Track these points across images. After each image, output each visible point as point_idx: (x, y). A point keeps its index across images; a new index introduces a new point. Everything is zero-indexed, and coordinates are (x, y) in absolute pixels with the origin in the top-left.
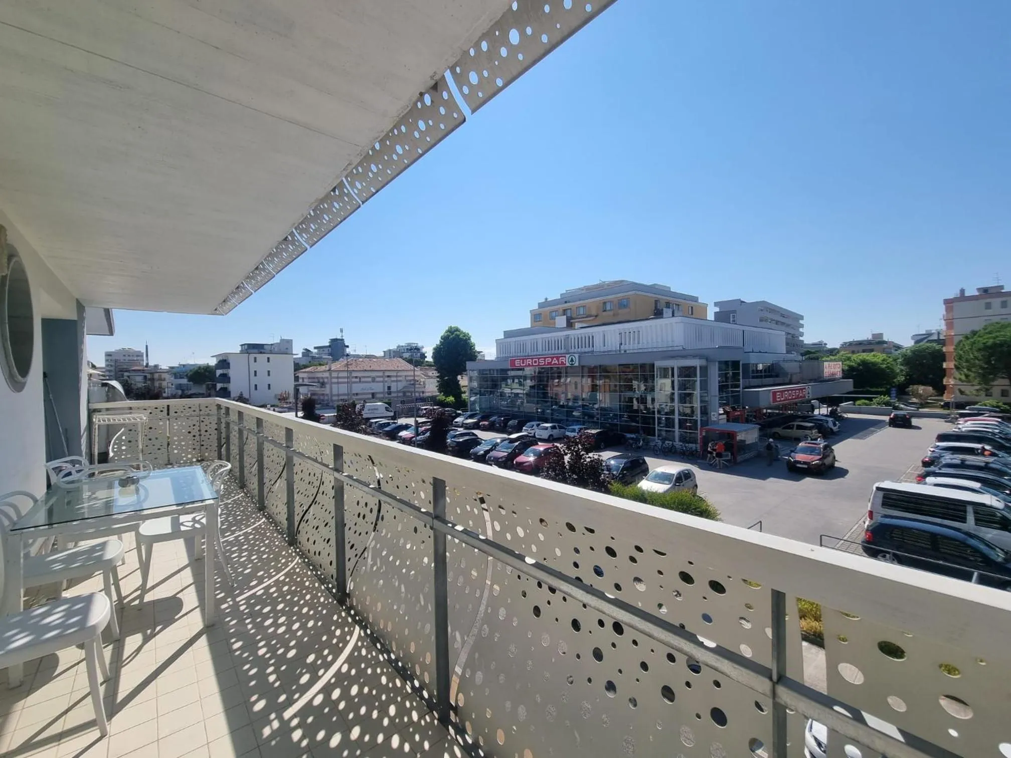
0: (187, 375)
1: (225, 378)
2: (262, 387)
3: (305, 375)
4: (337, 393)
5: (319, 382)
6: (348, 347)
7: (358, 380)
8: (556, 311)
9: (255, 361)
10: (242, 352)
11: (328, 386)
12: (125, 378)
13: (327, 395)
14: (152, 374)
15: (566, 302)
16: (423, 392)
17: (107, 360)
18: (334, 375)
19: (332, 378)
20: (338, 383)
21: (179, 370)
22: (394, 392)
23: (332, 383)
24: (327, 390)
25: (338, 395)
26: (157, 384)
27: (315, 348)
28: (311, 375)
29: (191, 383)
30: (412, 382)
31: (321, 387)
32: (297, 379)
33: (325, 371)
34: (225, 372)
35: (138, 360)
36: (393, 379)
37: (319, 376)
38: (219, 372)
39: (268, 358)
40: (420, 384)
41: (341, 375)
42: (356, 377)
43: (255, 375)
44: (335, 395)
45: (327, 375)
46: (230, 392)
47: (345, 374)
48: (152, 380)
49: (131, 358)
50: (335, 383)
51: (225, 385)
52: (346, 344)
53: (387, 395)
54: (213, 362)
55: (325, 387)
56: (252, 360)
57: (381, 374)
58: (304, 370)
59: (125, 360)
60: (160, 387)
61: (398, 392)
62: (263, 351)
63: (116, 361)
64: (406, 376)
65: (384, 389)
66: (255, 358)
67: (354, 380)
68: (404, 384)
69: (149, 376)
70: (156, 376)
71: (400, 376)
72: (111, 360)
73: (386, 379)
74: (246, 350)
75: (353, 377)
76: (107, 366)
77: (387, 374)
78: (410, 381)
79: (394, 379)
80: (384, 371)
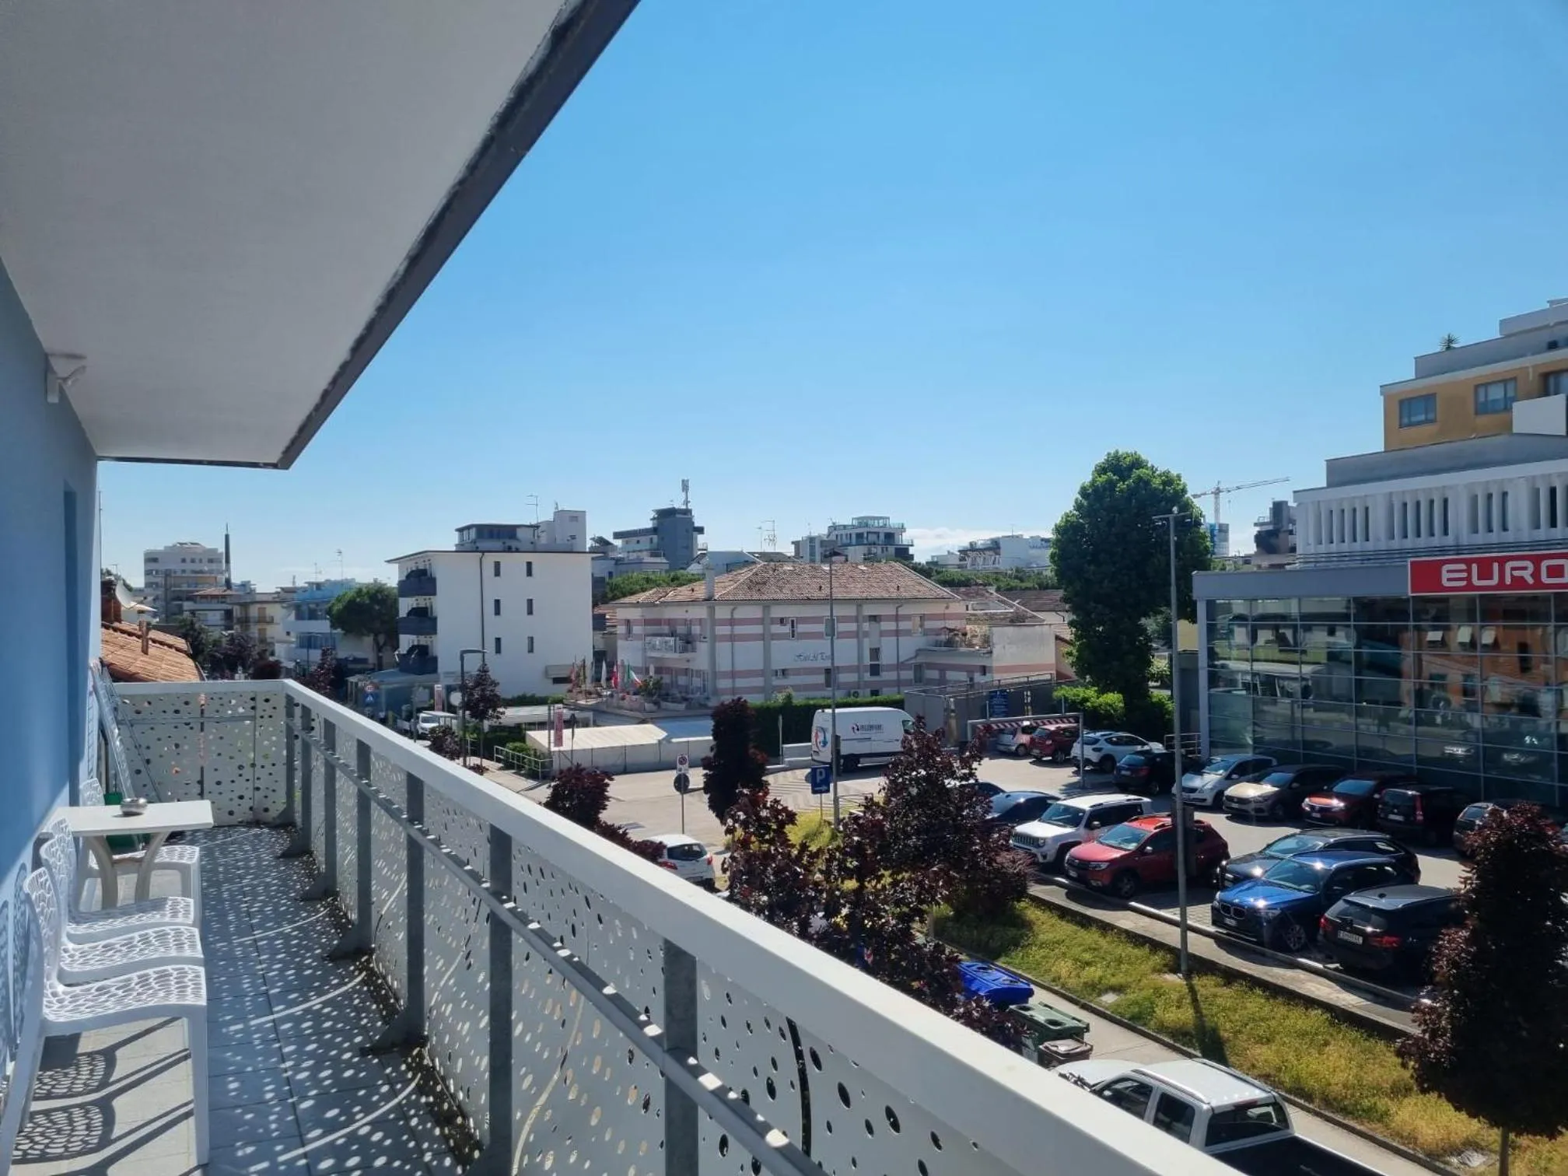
0: (329, 612)
1: (424, 620)
2: (514, 646)
3: (634, 614)
4: (729, 669)
5: (673, 634)
6: (701, 530)
7: (787, 629)
8: (1505, 382)
9: (497, 573)
10: (461, 549)
11: (703, 647)
12: (186, 615)
13: (699, 673)
14: (245, 606)
15: (1553, 346)
16: (984, 670)
17: (148, 573)
18: (722, 613)
19: (715, 622)
20: (732, 638)
21: (307, 595)
22: (890, 668)
23: (715, 639)
24: (700, 659)
25: (733, 675)
26: (254, 631)
27: (617, 535)
28: (653, 614)
29: (339, 630)
30: (943, 637)
31: (684, 650)
32: (599, 622)
33: (694, 602)
34: (422, 605)
35: (211, 572)
36: (887, 626)
37: (673, 616)
38: (405, 605)
39: (529, 564)
40: (971, 645)
41: (742, 613)
42: (782, 621)
43: (497, 612)
44: (725, 675)
45: (701, 612)
46: (435, 659)
47: (756, 612)
48: (245, 621)
49: (196, 567)
50: (724, 638)
51: (423, 640)
52: (697, 525)
53: (867, 676)
54: (391, 578)
55: (694, 650)
56: (489, 570)
57: (850, 611)
58: (627, 600)
59: (184, 571)
60: (263, 641)
61: (899, 666)
62: (514, 544)
63: (167, 574)
64: (923, 617)
65: (860, 657)
66: (497, 565)
67: (777, 629)
68: (917, 641)
69: (237, 612)
70: (254, 611)
71: (908, 618)
72: (157, 572)
73: (866, 626)
74: (474, 542)
75: (773, 621)
76: (148, 585)
77: (869, 610)
78: (938, 632)
79: (890, 626)
80: (859, 602)
